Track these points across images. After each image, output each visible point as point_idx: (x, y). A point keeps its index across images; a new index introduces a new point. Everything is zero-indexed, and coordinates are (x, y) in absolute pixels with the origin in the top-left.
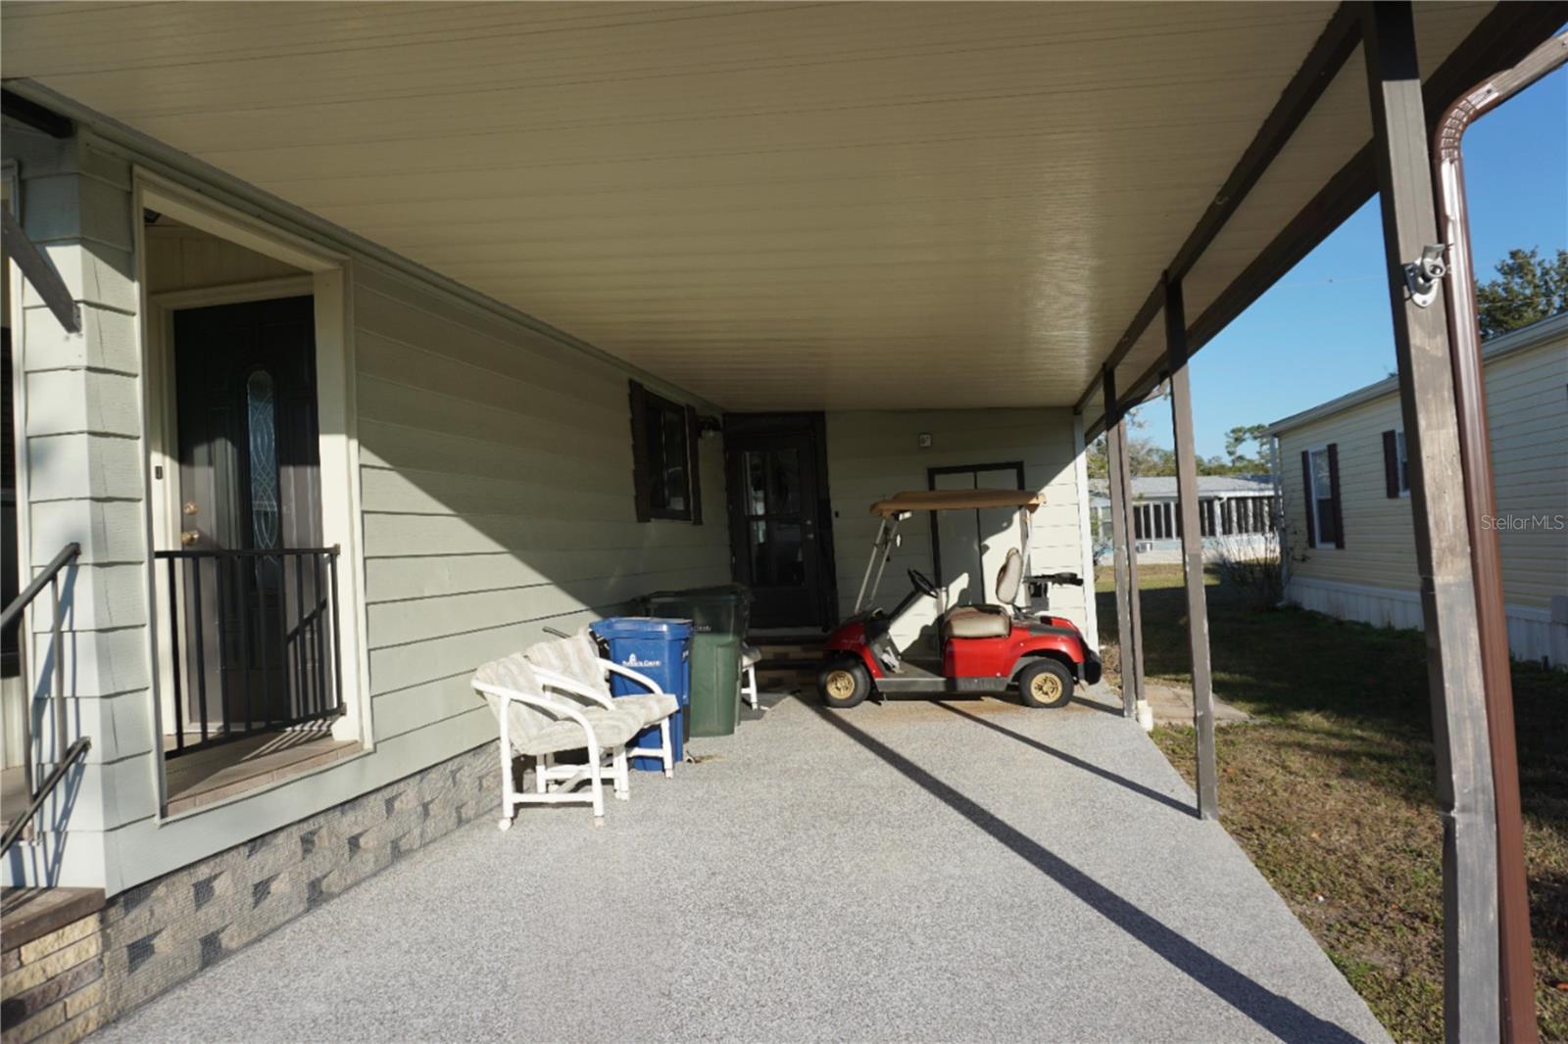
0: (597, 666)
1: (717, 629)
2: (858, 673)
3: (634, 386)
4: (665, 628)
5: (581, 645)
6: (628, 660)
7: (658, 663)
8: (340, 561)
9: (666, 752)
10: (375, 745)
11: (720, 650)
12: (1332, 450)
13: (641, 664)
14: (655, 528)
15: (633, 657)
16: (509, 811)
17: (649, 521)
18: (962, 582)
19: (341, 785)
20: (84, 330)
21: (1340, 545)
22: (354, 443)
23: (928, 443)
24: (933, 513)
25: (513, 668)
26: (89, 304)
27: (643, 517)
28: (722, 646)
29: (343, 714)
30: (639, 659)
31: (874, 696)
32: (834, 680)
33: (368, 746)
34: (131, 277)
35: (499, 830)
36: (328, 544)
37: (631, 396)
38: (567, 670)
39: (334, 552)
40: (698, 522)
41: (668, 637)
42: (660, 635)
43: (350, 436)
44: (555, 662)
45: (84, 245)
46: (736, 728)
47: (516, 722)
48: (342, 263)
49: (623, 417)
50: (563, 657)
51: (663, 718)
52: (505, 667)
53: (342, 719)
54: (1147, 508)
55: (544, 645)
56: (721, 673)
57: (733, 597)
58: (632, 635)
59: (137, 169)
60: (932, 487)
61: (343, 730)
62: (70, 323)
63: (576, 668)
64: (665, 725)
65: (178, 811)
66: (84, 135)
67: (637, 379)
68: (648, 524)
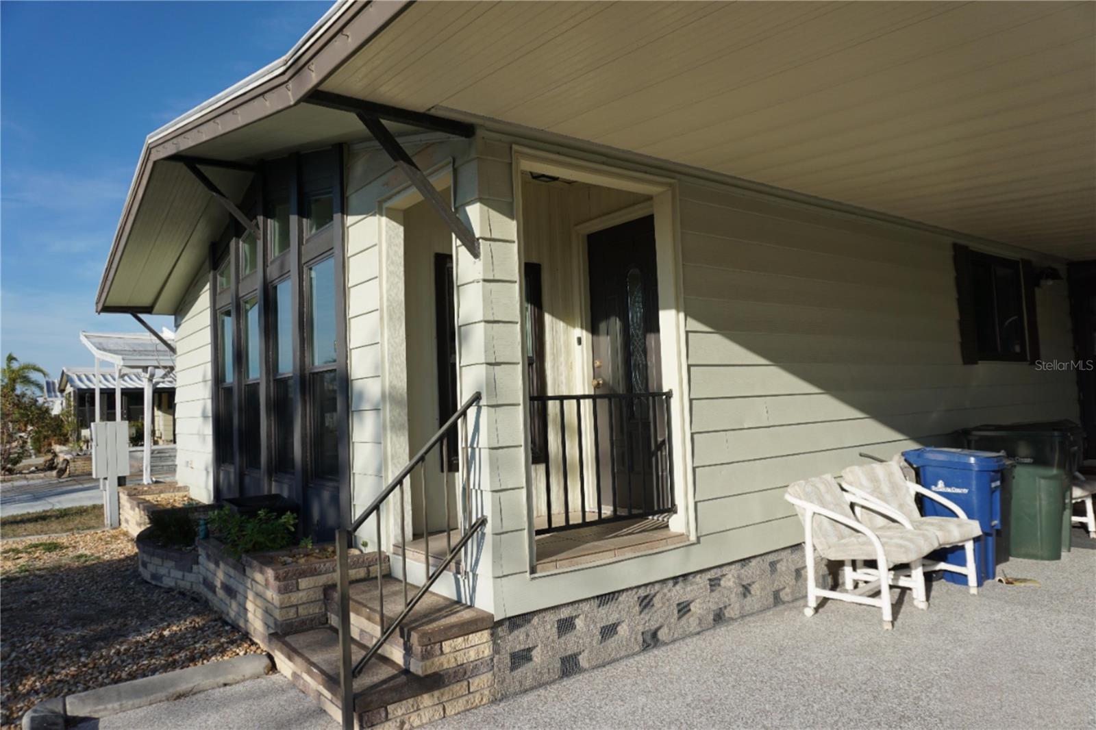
0: (908, 488)
1: (1040, 460)
3: (958, 247)
4: (972, 460)
5: (896, 465)
6: (936, 485)
7: (965, 491)
8: (673, 400)
9: (970, 570)
10: (698, 538)
11: (1043, 482)
13: (949, 490)
14: (984, 370)
15: (941, 484)
16: (812, 603)
17: (976, 363)
19: (670, 565)
20: (481, 257)
22: (682, 315)
25: (822, 488)
26: (484, 240)
27: (970, 360)
28: (1044, 478)
29: (676, 512)
30: (947, 485)
33: (693, 538)
34: (512, 217)
35: (805, 616)
36: (665, 390)
37: (955, 258)
38: (877, 491)
39: (669, 395)
41: (976, 468)
42: (968, 466)
43: (678, 311)
44: (864, 481)
45: (481, 202)
46: (1064, 554)
48: (670, 185)
49: (947, 278)
50: (874, 479)
51: (968, 540)
52: (813, 486)
53: (674, 516)
55: (856, 468)
56: (1044, 503)
57: (1056, 433)
58: (943, 465)
59: (515, 147)
61: (677, 523)
62: (475, 252)
63: (886, 489)
64: (969, 547)
65: (544, 570)
66: (480, 133)
67: (962, 242)
68: (976, 366)
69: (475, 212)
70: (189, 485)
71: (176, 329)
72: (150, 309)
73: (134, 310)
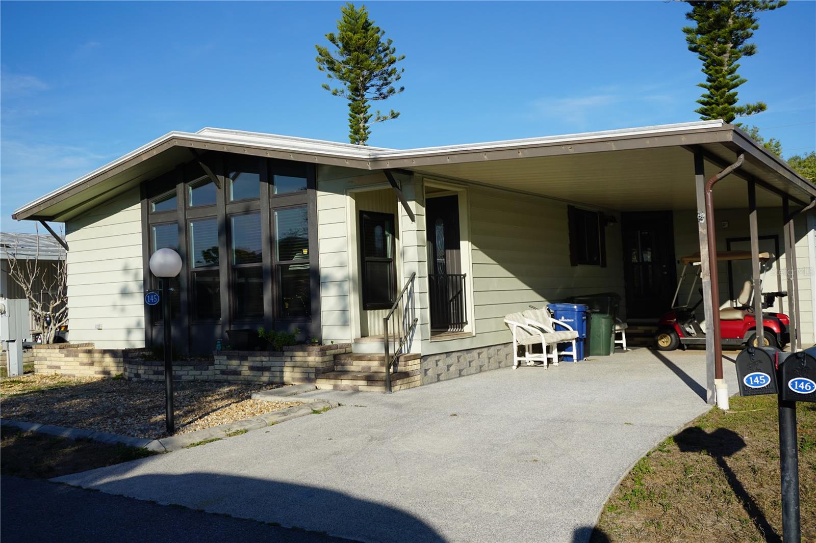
0: (549, 321)
1: (602, 312)
2: (673, 336)
3: (569, 206)
4: (575, 307)
5: (544, 310)
6: (561, 319)
7: (572, 320)
8: (466, 278)
9: (574, 353)
10: (476, 334)
11: (603, 320)
13: (566, 320)
14: (580, 269)
15: (563, 318)
16: (516, 363)
17: (577, 266)
19: (467, 344)
20: (416, 221)
22: (470, 243)
23: (726, 226)
24: (730, 262)
25: (518, 316)
26: (416, 215)
27: (574, 264)
28: (604, 318)
29: (467, 324)
30: (565, 318)
31: (680, 346)
32: (662, 338)
33: (474, 334)
34: (423, 207)
35: (513, 369)
36: (463, 273)
37: (569, 212)
38: (537, 320)
39: (465, 276)
40: (604, 265)
41: (577, 310)
42: (573, 310)
43: (469, 241)
44: (533, 316)
45: (416, 201)
46: (612, 354)
47: (518, 334)
48: (466, 188)
49: (565, 223)
50: (536, 316)
51: (573, 339)
52: (516, 316)
53: (467, 325)
55: (529, 311)
56: (603, 329)
57: (609, 298)
58: (564, 310)
59: (424, 179)
60: (729, 248)
61: (467, 329)
62: (413, 220)
63: (541, 321)
64: (574, 342)
65: (434, 339)
66: (415, 174)
67: (571, 204)
68: (576, 267)
69: (412, 204)
70: (93, 342)
71: (67, 232)
72: (52, 218)
73: (43, 219)
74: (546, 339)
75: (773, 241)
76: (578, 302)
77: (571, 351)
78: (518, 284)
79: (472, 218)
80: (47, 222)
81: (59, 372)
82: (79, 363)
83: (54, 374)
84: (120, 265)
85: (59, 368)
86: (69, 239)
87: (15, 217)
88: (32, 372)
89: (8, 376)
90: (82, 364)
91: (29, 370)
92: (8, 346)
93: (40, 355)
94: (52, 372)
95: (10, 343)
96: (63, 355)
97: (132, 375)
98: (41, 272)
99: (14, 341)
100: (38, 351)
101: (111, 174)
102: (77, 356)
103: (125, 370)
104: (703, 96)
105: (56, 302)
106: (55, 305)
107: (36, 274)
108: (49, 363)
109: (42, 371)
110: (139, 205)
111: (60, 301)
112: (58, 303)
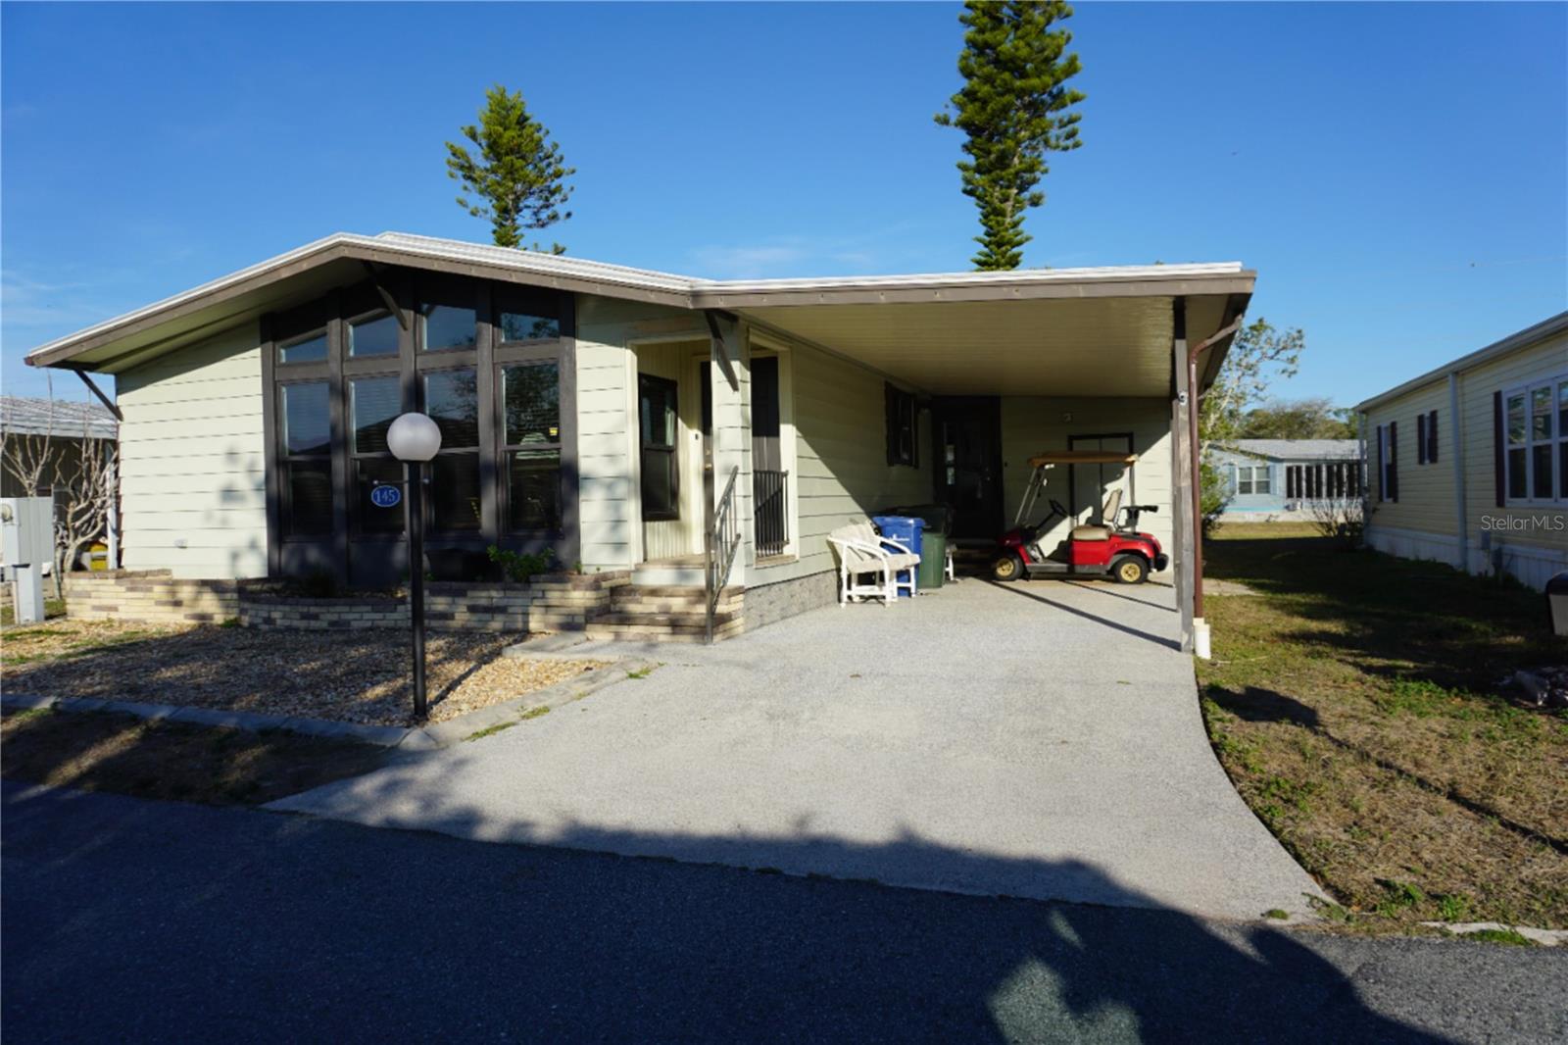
0: (877, 538)
1: (935, 530)
2: (1016, 562)
3: (888, 385)
4: (910, 521)
5: (869, 525)
6: (892, 537)
7: (908, 539)
8: (789, 477)
9: (913, 586)
10: (799, 557)
12: (1393, 425)
13: (900, 540)
14: (895, 469)
15: (895, 536)
16: (846, 599)
17: (894, 465)
18: (1088, 512)
19: (790, 572)
20: (738, 390)
21: (1396, 500)
22: (794, 427)
23: (1069, 419)
24: (1071, 466)
25: (844, 533)
26: (741, 381)
27: (890, 463)
28: (937, 540)
29: (789, 543)
30: (898, 537)
31: (1025, 575)
32: (1001, 565)
33: (797, 558)
34: (748, 368)
35: (843, 605)
36: (783, 470)
37: (886, 391)
39: (785, 474)
40: (917, 467)
41: (913, 526)
42: (910, 525)
43: (794, 424)
44: (859, 534)
45: (738, 360)
46: (943, 586)
47: (849, 558)
48: (790, 347)
49: (881, 403)
50: (862, 533)
51: (911, 566)
53: (788, 545)
54: (1299, 469)
55: (853, 526)
56: (937, 555)
58: (894, 525)
59: (751, 329)
60: (1071, 447)
61: (787, 550)
62: (735, 388)
63: (867, 538)
64: (912, 570)
66: (741, 321)
67: (888, 380)
68: (894, 467)
69: (736, 365)
70: (168, 568)
71: (118, 392)
72: (94, 367)
73: (80, 366)
74: (889, 565)
75: (1126, 440)
76: (911, 516)
77: (909, 581)
78: (836, 487)
79: (797, 391)
80: (87, 373)
81: (114, 615)
82: (153, 602)
83: (105, 619)
84: (222, 446)
85: (115, 609)
86: (123, 401)
87: (30, 361)
88: (63, 614)
89: (17, 622)
90: (159, 603)
91: (55, 611)
92: (15, 574)
93: (77, 588)
94: (103, 616)
95: (19, 570)
96: (123, 589)
97: (259, 621)
98: (55, 456)
99: (27, 566)
100: (74, 581)
101: (220, 298)
102: (150, 590)
103: (243, 611)
104: (980, 254)
105: (79, 503)
106: (78, 508)
107: (47, 457)
108: (96, 602)
109: (81, 614)
110: (257, 352)
111: (87, 503)
112: (83, 505)
